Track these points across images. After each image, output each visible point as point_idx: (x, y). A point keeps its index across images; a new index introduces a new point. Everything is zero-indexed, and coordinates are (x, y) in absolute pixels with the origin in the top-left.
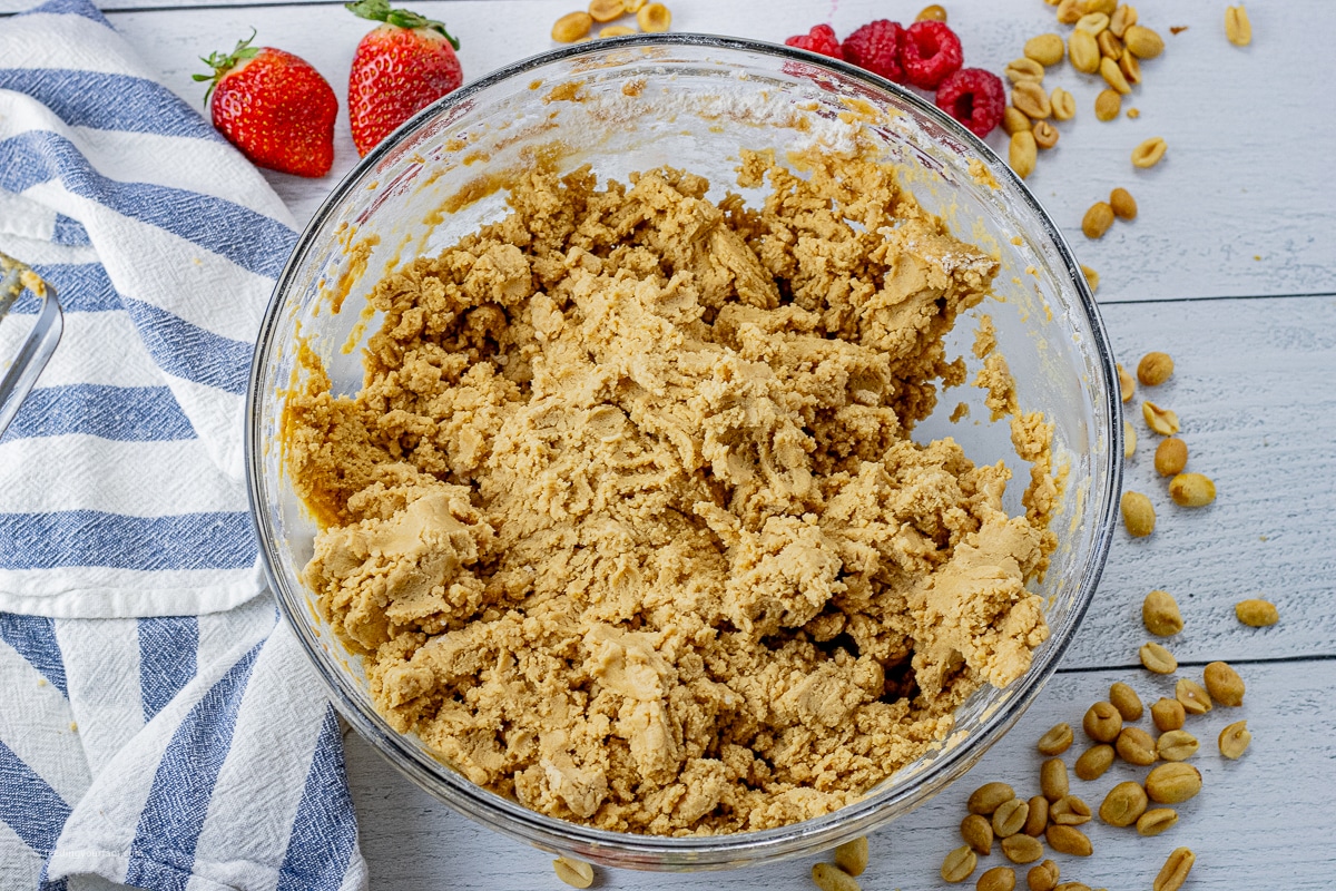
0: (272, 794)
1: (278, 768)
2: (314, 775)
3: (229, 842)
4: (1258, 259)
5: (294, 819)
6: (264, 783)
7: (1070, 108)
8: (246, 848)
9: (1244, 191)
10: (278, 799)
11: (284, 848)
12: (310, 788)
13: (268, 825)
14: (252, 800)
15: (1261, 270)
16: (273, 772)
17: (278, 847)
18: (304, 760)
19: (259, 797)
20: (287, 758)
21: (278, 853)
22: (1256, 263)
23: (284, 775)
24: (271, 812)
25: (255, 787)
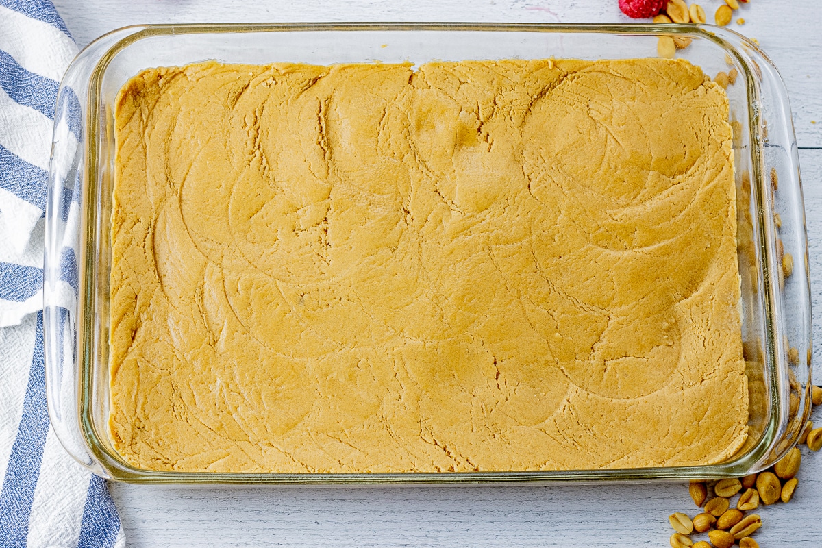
0: (67, 503)
1: (69, 485)
2: (92, 487)
3: (43, 536)
4: (814, 123)
5: (82, 516)
6: (61, 496)
7: (703, 17)
8: (54, 538)
9: (809, 77)
10: (71, 505)
11: (78, 535)
12: (91, 496)
13: (66, 522)
14: (55, 509)
15: (815, 130)
16: (67, 488)
17: (74, 535)
18: (86, 478)
19: (59, 505)
20: (74, 478)
21: (74, 538)
22: (813, 125)
23: (74, 488)
24: (67, 514)
25: (56, 501)
